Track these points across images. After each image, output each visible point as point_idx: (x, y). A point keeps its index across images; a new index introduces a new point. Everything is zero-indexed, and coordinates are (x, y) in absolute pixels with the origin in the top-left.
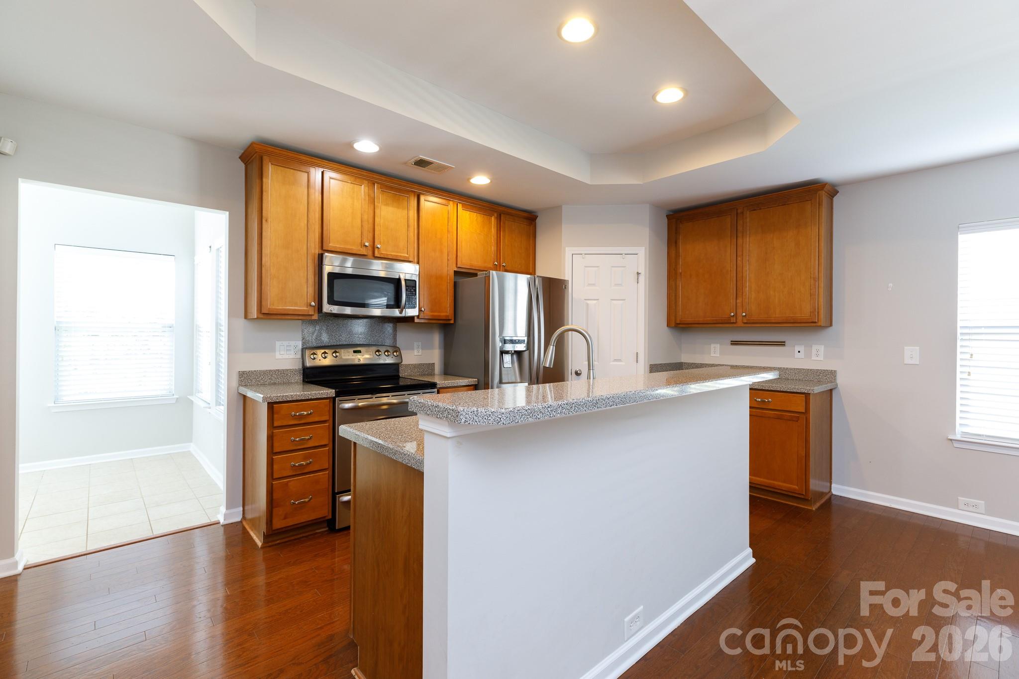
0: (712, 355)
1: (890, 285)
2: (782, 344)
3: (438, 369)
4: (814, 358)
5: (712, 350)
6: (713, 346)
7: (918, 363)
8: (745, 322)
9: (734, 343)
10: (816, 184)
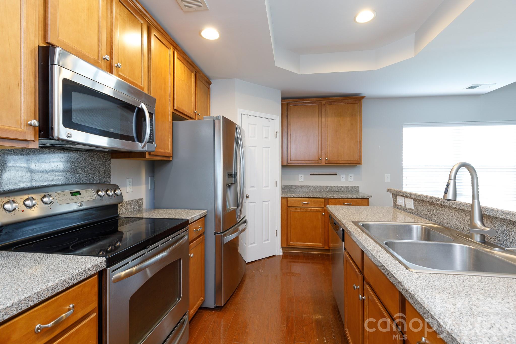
0: (299, 181)
1: (380, 147)
2: (335, 174)
3: (145, 205)
4: (349, 180)
5: (300, 178)
6: (300, 175)
7: (390, 181)
8: (327, 163)
9: (312, 174)
10: (356, 96)
